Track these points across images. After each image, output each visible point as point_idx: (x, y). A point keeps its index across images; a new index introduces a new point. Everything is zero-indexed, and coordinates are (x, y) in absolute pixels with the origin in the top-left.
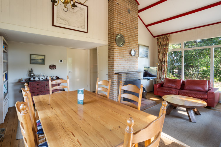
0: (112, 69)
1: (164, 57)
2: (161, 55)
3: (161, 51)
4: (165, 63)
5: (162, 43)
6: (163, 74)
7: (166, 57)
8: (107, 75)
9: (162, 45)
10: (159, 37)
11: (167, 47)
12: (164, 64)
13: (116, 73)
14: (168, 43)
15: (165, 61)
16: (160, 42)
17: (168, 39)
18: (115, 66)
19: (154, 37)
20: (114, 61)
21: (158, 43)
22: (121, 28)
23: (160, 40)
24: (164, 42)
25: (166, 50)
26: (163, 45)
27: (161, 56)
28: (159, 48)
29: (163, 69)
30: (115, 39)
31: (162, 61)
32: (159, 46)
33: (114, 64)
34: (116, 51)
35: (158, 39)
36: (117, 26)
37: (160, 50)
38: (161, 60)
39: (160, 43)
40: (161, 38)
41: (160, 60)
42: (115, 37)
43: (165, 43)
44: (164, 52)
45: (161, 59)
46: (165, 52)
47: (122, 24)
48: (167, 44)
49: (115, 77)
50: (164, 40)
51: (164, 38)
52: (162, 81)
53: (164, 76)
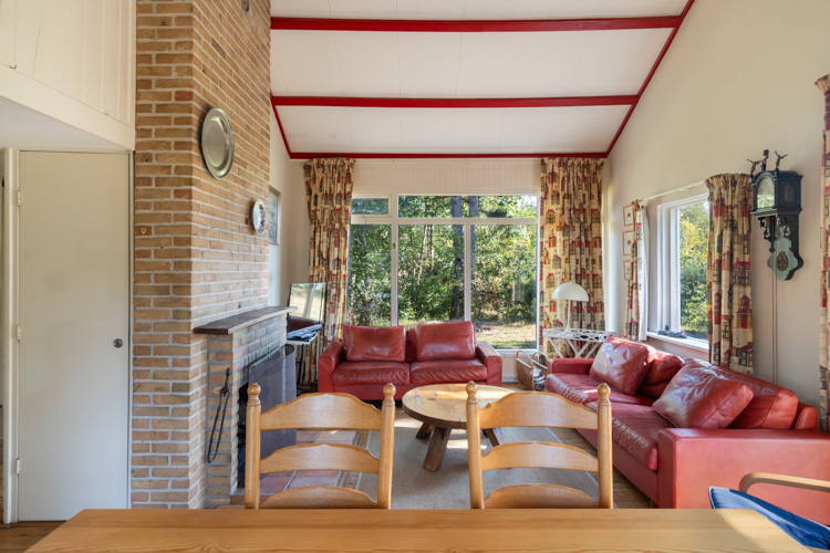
0: (171, 309)
1: (337, 244)
2: (324, 234)
3: (323, 218)
4: (339, 267)
5: (326, 188)
6: (334, 312)
7: (343, 245)
8: (118, 344)
9: (328, 197)
10: (315, 160)
11: (346, 204)
12: (335, 272)
13: (199, 331)
14: (348, 190)
15: (338, 259)
16: (318, 182)
17: (349, 174)
18: (194, 285)
19: (293, 155)
20: (193, 259)
21: (307, 183)
22: (220, 78)
23: (319, 174)
24: (334, 183)
25: (343, 217)
26: (332, 196)
27: (325, 238)
28: (316, 204)
29: (334, 291)
30: (195, 128)
31: (328, 257)
32: (316, 196)
33: (188, 279)
34: (201, 197)
35: (307, 168)
36: (206, 57)
37: (319, 214)
38: (324, 256)
39: (321, 186)
40: (323, 166)
41: (320, 255)
42: (195, 117)
43: (339, 188)
44: (337, 225)
45: (324, 248)
46: (341, 224)
47: (223, 54)
48: (345, 195)
49: (193, 355)
50: (336, 176)
51: (335, 167)
52: (330, 338)
53: (336, 316)
